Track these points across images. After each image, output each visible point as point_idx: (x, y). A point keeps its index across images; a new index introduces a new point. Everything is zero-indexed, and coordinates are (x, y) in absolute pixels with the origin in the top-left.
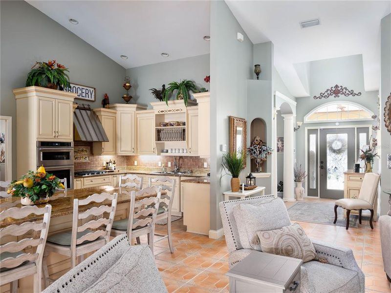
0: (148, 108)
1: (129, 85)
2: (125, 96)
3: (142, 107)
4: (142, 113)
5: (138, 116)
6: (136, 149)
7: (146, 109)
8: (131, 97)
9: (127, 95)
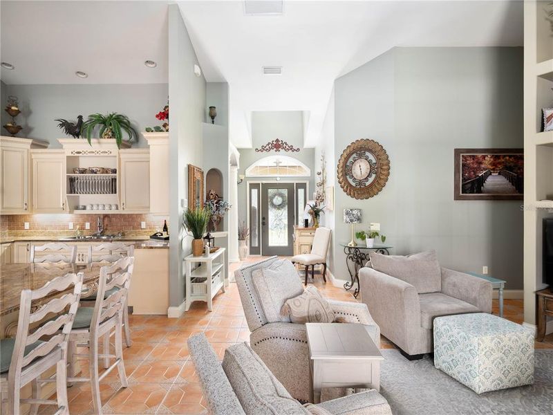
0: (49, 146)
1: (16, 109)
2: (10, 125)
3: (40, 144)
4: (42, 153)
5: (33, 156)
6: (30, 206)
7: (46, 147)
8: (20, 128)
9: (14, 123)
